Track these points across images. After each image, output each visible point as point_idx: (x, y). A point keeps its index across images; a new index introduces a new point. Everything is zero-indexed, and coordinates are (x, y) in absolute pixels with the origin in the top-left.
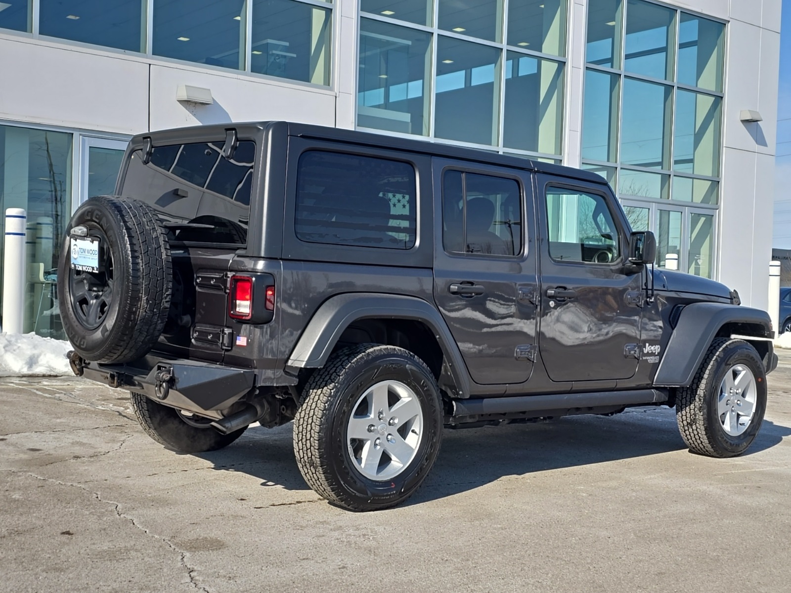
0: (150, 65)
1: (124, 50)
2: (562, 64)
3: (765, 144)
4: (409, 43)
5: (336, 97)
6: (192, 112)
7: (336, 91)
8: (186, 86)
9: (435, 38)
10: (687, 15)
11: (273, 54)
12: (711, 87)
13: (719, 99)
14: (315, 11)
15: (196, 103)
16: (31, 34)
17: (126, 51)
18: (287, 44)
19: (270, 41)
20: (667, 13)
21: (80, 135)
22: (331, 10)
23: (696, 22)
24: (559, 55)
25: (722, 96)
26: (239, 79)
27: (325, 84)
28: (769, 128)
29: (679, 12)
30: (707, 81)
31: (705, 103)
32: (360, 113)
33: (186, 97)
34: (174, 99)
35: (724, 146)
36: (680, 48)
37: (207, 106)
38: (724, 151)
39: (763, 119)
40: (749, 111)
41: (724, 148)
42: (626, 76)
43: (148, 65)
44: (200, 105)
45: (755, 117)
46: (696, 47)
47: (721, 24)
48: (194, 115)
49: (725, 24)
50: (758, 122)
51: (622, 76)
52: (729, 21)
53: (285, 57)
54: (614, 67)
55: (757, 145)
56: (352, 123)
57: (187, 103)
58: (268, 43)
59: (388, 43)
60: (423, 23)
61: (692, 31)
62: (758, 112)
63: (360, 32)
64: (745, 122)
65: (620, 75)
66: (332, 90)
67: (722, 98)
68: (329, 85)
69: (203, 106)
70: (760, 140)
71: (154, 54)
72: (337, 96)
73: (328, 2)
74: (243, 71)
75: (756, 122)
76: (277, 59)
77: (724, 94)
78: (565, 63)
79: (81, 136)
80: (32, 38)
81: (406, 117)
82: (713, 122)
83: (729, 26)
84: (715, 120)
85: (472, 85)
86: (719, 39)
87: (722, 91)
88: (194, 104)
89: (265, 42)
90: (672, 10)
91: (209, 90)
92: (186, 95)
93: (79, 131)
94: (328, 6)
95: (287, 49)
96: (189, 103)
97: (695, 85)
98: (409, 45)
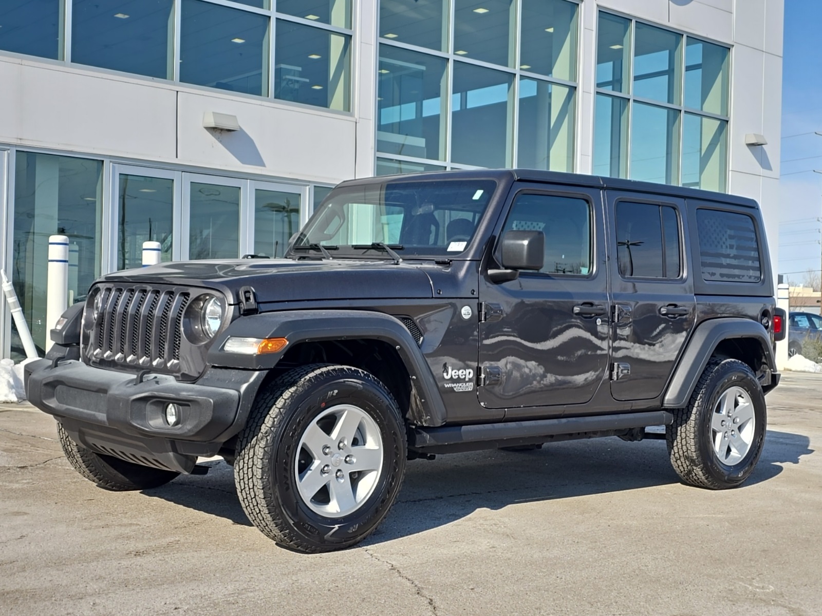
0: (177, 92)
1: (152, 78)
2: (573, 89)
3: (770, 168)
5: (356, 123)
6: (218, 139)
7: (356, 116)
8: (213, 113)
10: (693, 39)
11: (286, 79)
12: (717, 112)
13: (724, 122)
14: (333, 38)
15: (222, 130)
16: (63, 62)
17: (154, 78)
18: (300, 69)
19: (283, 66)
20: (673, 37)
21: (111, 162)
22: (351, 36)
23: (700, 45)
24: (570, 80)
25: (727, 119)
26: (264, 106)
27: (344, 110)
28: (773, 151)
29: (685, 36)
30: (712, 105)
31: (711, 127)
32: (379, 139)
33: (214, 124)
34: (201, 126)
35: (730, 169)
36: (686, 71)
37: (233, 132)
38: (730, 175)
39: (767, 142)
40: (754, 134)
41: (730, 172)
42: (635, 101)
43: (176, 92)
44: (226, 132)
45: (760, 142)
46: (701, 70)
47: (725, 49)
48: (220, 142)
49: (729, 49)
50: (763, 146)
51: (631, 101)
52: (733, 46)
53: (298, 81)
54: (622, 91)
55: (761, 169)
56: (372, 148)
57: (213, 130)
58: (281, 68)
59: (402, 68)
60: (439, 49)
61: (696, 54)
62: (763, 136)
63: (379, 59)
64: (750, 145)
65: (629, 99)
66: (352, 115)
67: (727, 121)
68: (349, 110)
69: (229, 132)
70: (765, 163)
71: (181, 81)
72: (357, 121)
73: (348, 28)
74: (267, 98)
75: (760, 146)
76: (290, 84)
77: (729, 118)
78: (576, 88)
79: (111, 164)
80: (64, 66)
81: (421, 142)
82: (718, 146)
83: (733, 50)
84: (720, 145)
85: (468, 107)
86: (724, 63)
87: (727, 115)
88: (220, 131)
90: (678, 35)
91: (235, 117)
92: (213, 122)
93: (110, 159)
94: (348, 32)
95: (301, 74)
96: (215, 130)
97: (700, 109)
98: (423, 70)
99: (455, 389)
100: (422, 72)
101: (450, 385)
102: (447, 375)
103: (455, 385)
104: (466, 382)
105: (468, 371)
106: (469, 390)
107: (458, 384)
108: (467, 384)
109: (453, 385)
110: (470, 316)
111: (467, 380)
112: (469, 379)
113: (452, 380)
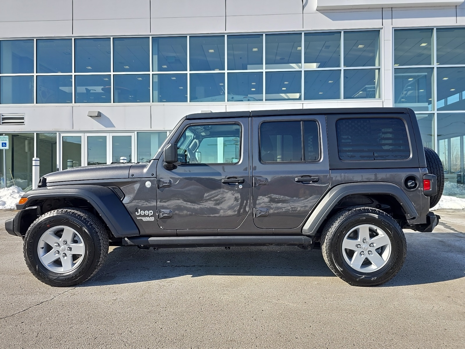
4: (426, 74)
9: (435, 70)
19: (367, 86)
59: (418, 76)
60: (430, 64)
89: (365, 87)
98: (426, 75)
99: (143, 220)
100: (426, 76)
101: (140, 218)
102: (138, 213)
103: (143, 218)
104: (150, 217)
105: (150, 211)
106: (152, 220)
107: (145, 218)
108: (150, 218)
109: (142, 218)
110: (150, 186)
111: (150, 215)
112: (151, 215)
113: (140, 216)
